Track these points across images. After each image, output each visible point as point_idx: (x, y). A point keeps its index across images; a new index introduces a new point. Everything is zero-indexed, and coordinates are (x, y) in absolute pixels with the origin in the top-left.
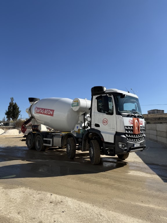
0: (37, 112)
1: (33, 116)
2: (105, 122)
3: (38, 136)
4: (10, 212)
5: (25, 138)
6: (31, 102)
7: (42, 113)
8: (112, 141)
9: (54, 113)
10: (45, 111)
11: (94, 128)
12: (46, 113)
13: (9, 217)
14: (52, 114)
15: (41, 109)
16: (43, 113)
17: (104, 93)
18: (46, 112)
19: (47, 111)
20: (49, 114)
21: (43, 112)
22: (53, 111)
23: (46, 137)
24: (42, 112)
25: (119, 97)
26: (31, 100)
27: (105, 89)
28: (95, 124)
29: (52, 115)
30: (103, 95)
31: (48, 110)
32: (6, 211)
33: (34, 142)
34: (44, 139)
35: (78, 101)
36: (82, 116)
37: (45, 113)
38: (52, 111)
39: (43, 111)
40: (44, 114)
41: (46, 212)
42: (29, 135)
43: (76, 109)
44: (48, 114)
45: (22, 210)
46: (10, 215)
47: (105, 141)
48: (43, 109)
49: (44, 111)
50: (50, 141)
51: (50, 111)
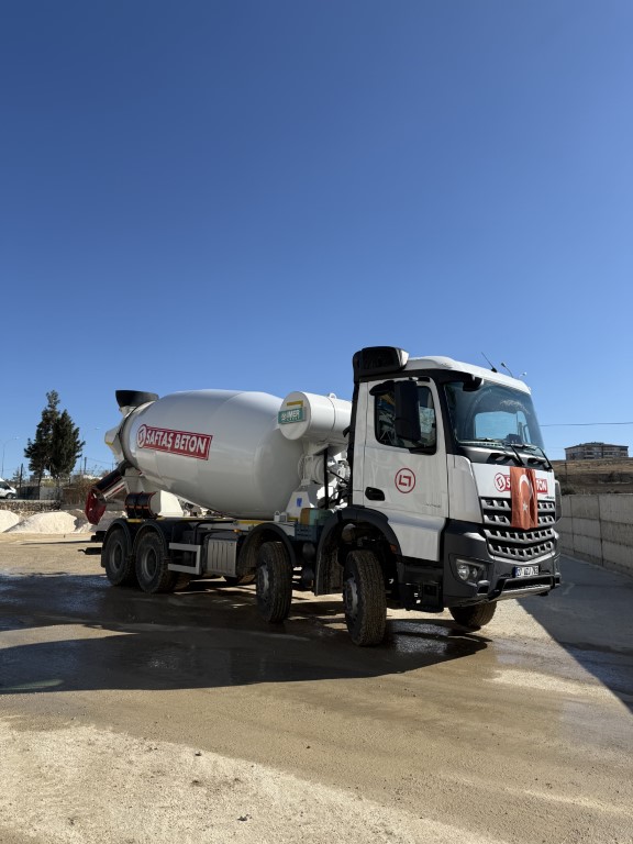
0: (145, 445)
1: (131, 460)
2: (405, 481)
3: (150, 534)
4: (38, 818)
5: (100, 545)
6: (124, 408)
7: (164, 448)
8: (433, 556)
9: (213, 449)
10: (177, 441)
11: (361, 503)
12: (182, 448)
13: (32, 834)
14: (203, 451)
15: (161, 434)
16: (169, 446)
17: (401, 370)
18: (183, 442)
19: (185, 440)
20: (192, 450)
21: (168, 442)
22: (207, 439)
23: (178, 540)
24: (164, 442)
25: (459, 388)
26: (127, 398)
27: (405, 357)
28: (368, 489)
29: (203, 455)
30: (396, 380)
31: (188, 437)
32: (24, 812)
33: (134, 557)
34: (173, 546)
35: (301, 403)
36: (318, 458)
37: (176, 447)
38: (203, 438)
39: (170, 440)
40: (173, 450)
41: (179, 817)
42: (116, 532)
43: (294, 432)
44: (187, 453)
45: (85, 811)
46: (37, 827)
47: (404, 554)
48: (169, 434)
49: (174, 438)
50: (196, 553)
51: (194, 438)
